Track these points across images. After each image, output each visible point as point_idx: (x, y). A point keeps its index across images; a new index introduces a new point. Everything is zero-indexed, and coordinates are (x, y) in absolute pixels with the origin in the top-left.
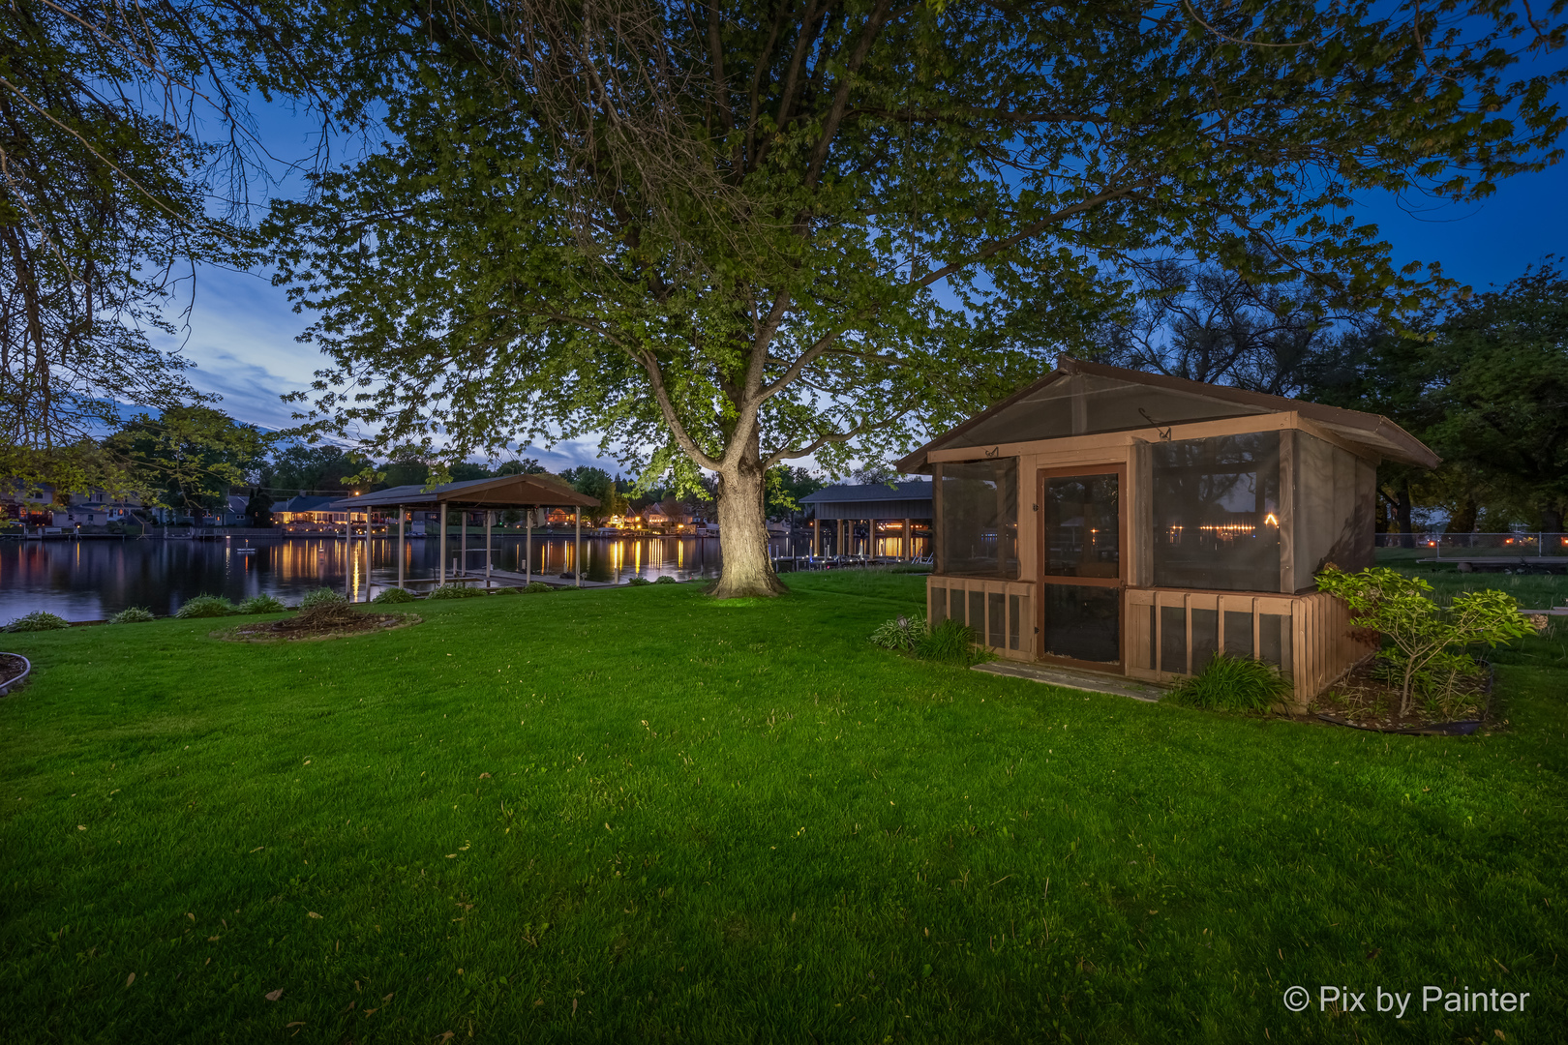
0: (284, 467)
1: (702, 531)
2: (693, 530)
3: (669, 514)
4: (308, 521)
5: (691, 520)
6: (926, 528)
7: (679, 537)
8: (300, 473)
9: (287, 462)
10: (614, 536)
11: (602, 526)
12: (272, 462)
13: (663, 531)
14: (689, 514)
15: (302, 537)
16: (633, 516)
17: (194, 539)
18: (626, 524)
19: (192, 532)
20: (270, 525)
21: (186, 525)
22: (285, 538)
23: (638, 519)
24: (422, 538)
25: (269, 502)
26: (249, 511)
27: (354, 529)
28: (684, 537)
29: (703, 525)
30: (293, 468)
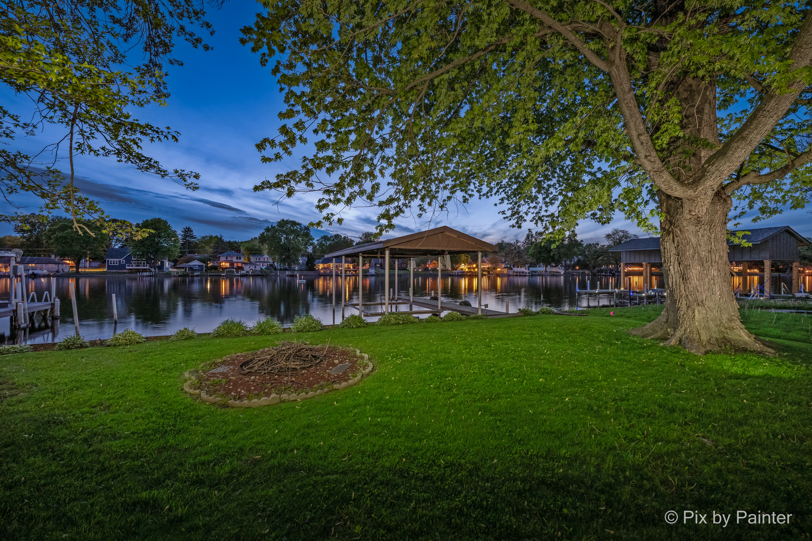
0: (321, 245)
1: (511, 272)
2: (505, 271)
3: (492, 263)
4: (328, 268)
5: (503, 266)
6: (658, 271)
7: (498, 275)
8: (326, 247)
9: (321, 242)
10: (463, 275)
11: (456, 269)
12: (316, 243)
13: (489, 272)
14: (502, 263)
15: (327, 275)
16: (472, 264)
17: (288, 276)
18: (469, 268)
19: (287, 273)
20: (314, 270)
21: (285, 270)
22: (320, 275)
23: (474, 266)
24: (373, 275)
25: (314, 260)
26: (307, 263)
27: (346, 271)
28: (500, 275)
29: (511, 269)
30: (324, 245)
